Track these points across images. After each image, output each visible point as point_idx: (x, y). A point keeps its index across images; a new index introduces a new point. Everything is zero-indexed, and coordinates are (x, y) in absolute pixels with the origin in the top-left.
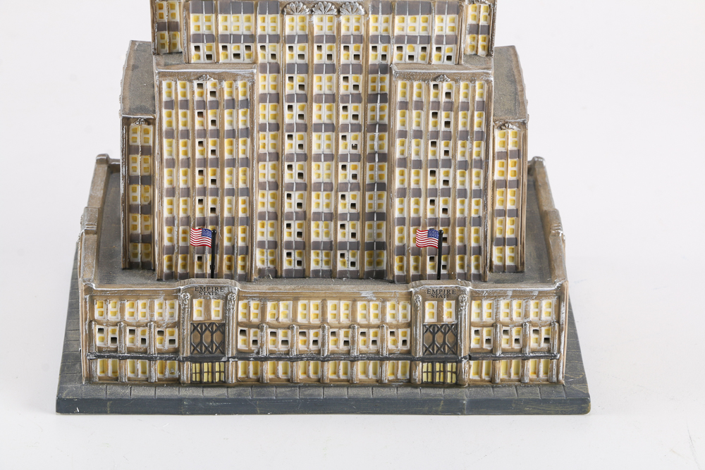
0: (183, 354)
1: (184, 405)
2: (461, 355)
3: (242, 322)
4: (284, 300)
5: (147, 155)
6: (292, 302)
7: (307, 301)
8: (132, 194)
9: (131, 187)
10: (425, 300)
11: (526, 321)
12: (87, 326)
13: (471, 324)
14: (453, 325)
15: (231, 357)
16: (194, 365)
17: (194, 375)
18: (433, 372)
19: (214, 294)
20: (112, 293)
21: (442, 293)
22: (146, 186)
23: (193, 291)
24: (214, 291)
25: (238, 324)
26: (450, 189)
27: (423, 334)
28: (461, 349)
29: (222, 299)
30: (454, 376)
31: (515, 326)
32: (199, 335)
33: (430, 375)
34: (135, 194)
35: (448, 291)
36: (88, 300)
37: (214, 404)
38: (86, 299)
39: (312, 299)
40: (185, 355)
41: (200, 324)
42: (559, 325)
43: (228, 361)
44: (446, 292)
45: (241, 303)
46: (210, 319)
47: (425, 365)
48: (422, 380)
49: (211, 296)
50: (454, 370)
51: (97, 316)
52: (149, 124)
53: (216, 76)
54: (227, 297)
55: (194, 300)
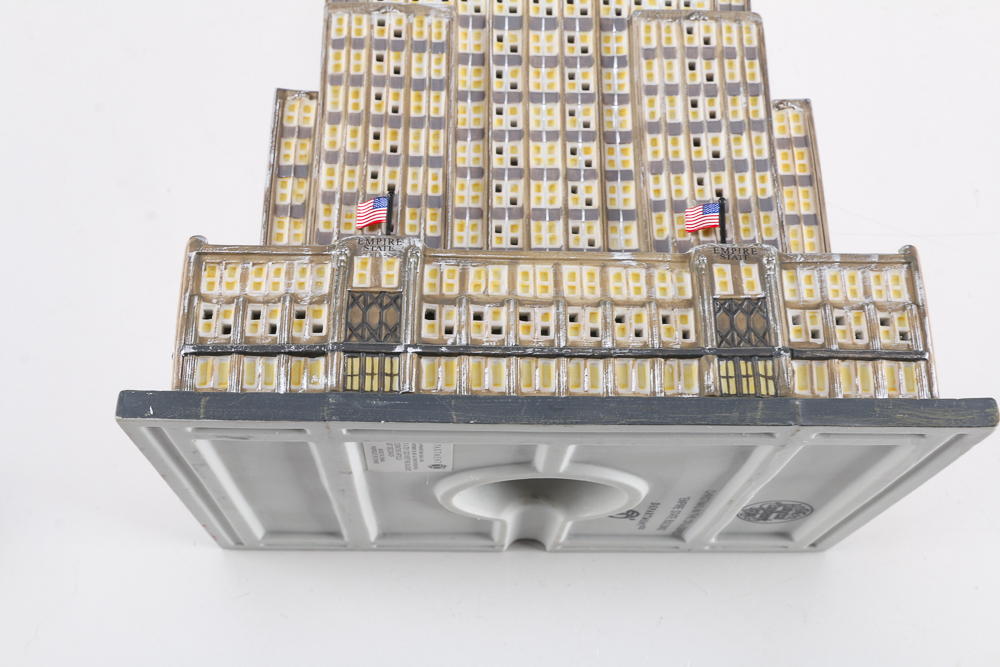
0: (333, 338)
1: (329, 404)
2: (777, 345)
3: (428, 296)
4: (494, 264)
5: (305, 138)
6: (506, 267)
7: (530, 266)
8: (280, 191)
9: (280, 180)
10: (711, 262)
11: (867, 301)
12: (187, 301)
13: (786, 304)
14: (759, 299)
15: (409, 346)
16: (350, 360)
17: (349, 378)
18: (738, 377)
19: (387, 248)
20: (231, 250)
21: (736, 253)
22: (301, 180)
23: (354, 245)
24: (387, 244)
25: (424, 299)
26: (723, 161)
27: (715, 314)
28: (776, 334)
29: (399, 257)
30: (771, 383)
31: (853, 309)
32: (361, 312)
33: (732, 382)
34: (284, 191)
35: (745, 250)
36: (192, 260)
37: (380, 403)
38: (190, 258)
39: (538, 264)
40: (336, 340)
41: (364, 293)
42: (918, 306)
43: (406, 352)
44: (742, 251)
45: (428, 268)
46: (379, 286)
47: (723, 363)
48: (721, 391)
49: (383, 253)
50: (770, 374)
51: (204, 290)
52: (311, 98)
53: (402, 9)
54: (406, 254)
55: (355, 258)
